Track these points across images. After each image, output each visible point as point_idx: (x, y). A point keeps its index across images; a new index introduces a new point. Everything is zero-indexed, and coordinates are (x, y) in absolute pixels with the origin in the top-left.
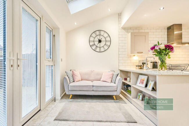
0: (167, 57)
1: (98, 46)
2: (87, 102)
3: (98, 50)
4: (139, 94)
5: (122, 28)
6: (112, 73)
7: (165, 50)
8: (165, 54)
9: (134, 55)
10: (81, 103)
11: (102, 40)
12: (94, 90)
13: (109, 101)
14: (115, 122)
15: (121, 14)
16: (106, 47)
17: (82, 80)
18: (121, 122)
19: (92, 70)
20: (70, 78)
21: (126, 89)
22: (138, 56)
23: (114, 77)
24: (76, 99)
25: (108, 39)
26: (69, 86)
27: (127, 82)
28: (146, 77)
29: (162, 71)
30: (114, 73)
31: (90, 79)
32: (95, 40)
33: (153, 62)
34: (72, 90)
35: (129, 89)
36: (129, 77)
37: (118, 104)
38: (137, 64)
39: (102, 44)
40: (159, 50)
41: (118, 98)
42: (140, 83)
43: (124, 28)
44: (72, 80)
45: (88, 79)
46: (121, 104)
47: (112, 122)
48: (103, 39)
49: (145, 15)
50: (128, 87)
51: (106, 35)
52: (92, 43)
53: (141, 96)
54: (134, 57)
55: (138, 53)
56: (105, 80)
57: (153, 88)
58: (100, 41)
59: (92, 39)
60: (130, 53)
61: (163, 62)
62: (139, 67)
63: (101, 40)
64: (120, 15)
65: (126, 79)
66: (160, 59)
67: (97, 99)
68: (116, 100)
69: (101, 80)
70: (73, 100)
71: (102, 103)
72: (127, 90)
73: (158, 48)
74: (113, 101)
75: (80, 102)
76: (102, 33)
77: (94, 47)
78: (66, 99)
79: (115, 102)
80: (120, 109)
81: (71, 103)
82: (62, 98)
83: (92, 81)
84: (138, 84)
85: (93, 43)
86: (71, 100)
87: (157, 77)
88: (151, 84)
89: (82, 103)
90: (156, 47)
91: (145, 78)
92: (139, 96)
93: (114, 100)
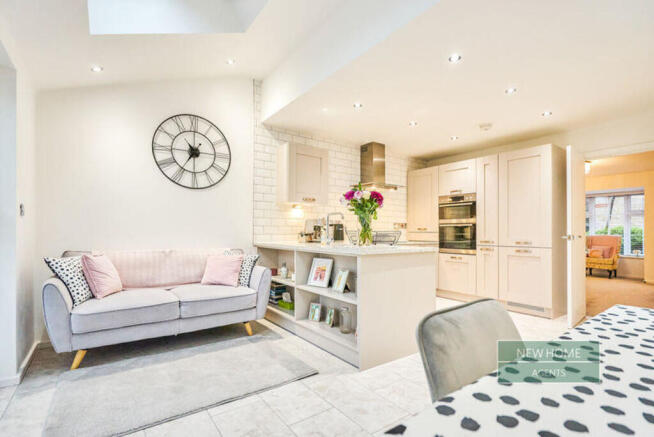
0: (373, 216)
1: (189, 166)
2: (157, 361)
3: (187, 180)
4: (314, 306)
5: (264, 124)
6: (237, 256)
7: (371, 200)
8: (370, 211)
9: (294, 206)
10: (133, 371)
11: (201, 149)
12: (183, 316)
13: (233, 341)
14: (270, 388)
15: (261, 82)
16: (215, 176)
17: (125, 287)
18: (285, 383)
19: (168, 250)
20: (71, 285)
21: (277, 300)
22: (303, 207)
23: (247, 267)
24: (102, 364)
25: (222, 149)
26: (72, 316)
27: (280, 279)
28: (330, 261)
29: (365, 246)
30: (245, 256)
31: (157, 282)
32: (177, 147)
33: (335, 225)
34: (89, 329)
35: (284, 298)
36: (285, 265)
37: (262, 344)
38: (302, 229)
39: (202, 162)
40: (360, 202)
41: (258, 329)
42: (316, 279)
43: (269, 127)
44: (81, 290)
45: (151, 283)
46: (269, 342)
47: (263, 390)
48: (205, 148)
49: (325, 110)
50: (281, 294)
51: (214, 136)
52: (162, 156)
53: (318, 312)
54: (294, 210)
55: (306, 200)
56: (218, 280)
57: (346, 288)
58: (194, 153)
59: (163, 140)
60: (285, 198)
61: (366, 226)
62: (308, 238)
63: (197, 150)
64: (258, 85)
65: (275, 272)
66: (362, 220)
67: (191, 346)
68: (253, 334)
69: (203, 281)
70: (90, 369)
71: (213, 354)
72: (279, 302)
73: (359, 198)
74: (244, 338)
75: (128, 368)
76: (202, 127)
77: (171, 170)
78: (49, 373)
79: (251, 341)
80: (273, 355)
81: (90, 380)
82: (26, 374)
83: (168, 286)
84: (311, 281)
85: (168, 156)
86: (84, 371)
87: (359, 260)
88: (341, 277)
89: (140, 370)
90: (355, 195)
91: (327, 264)
92: (314, 311)
93: (248, 335)
